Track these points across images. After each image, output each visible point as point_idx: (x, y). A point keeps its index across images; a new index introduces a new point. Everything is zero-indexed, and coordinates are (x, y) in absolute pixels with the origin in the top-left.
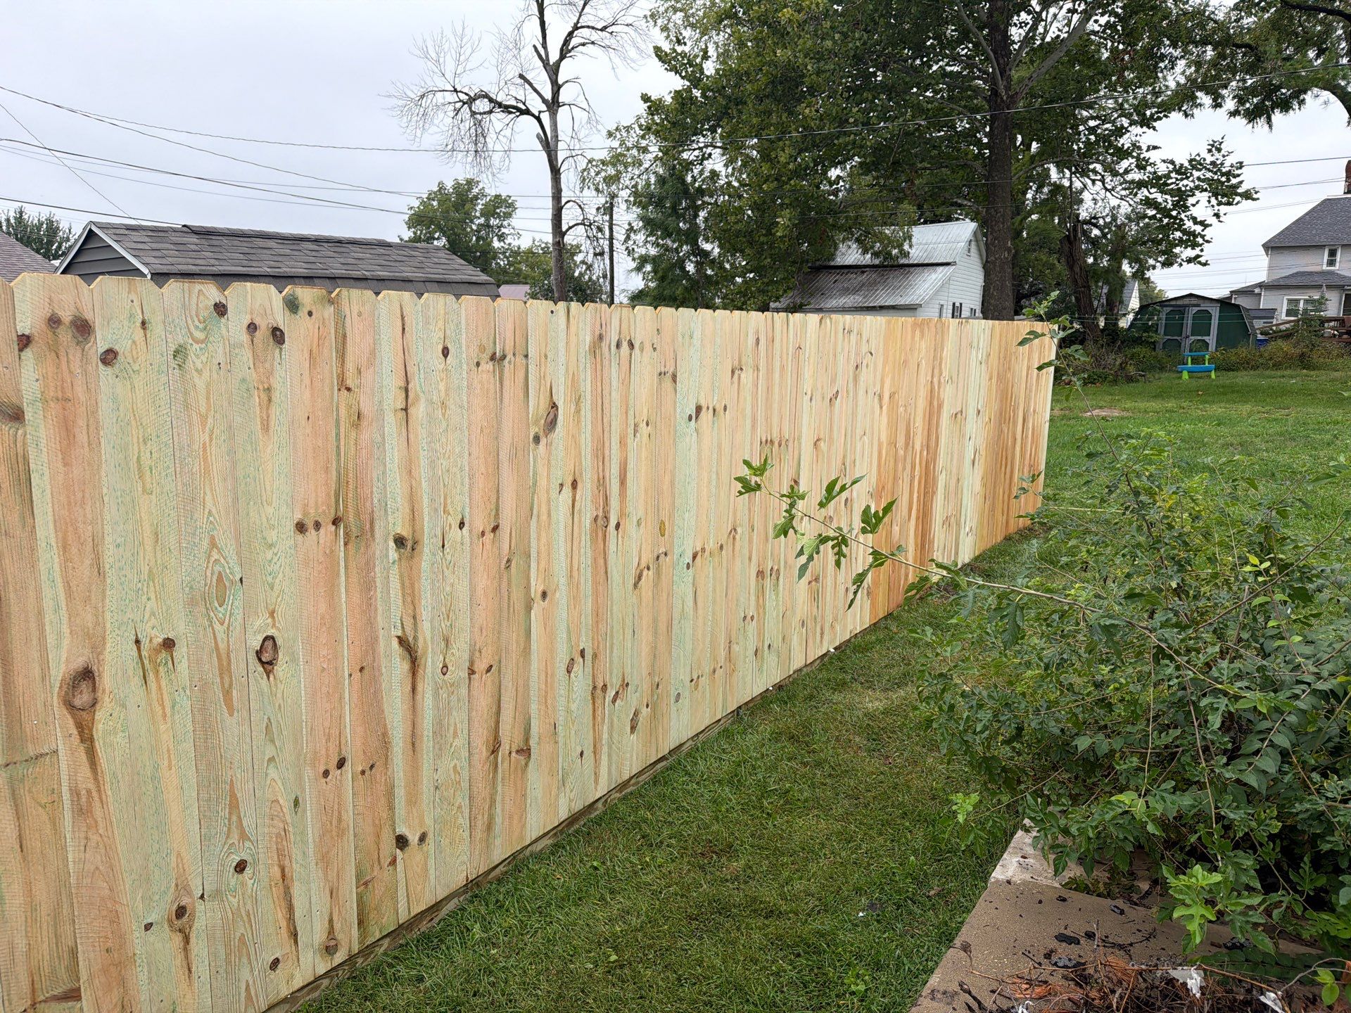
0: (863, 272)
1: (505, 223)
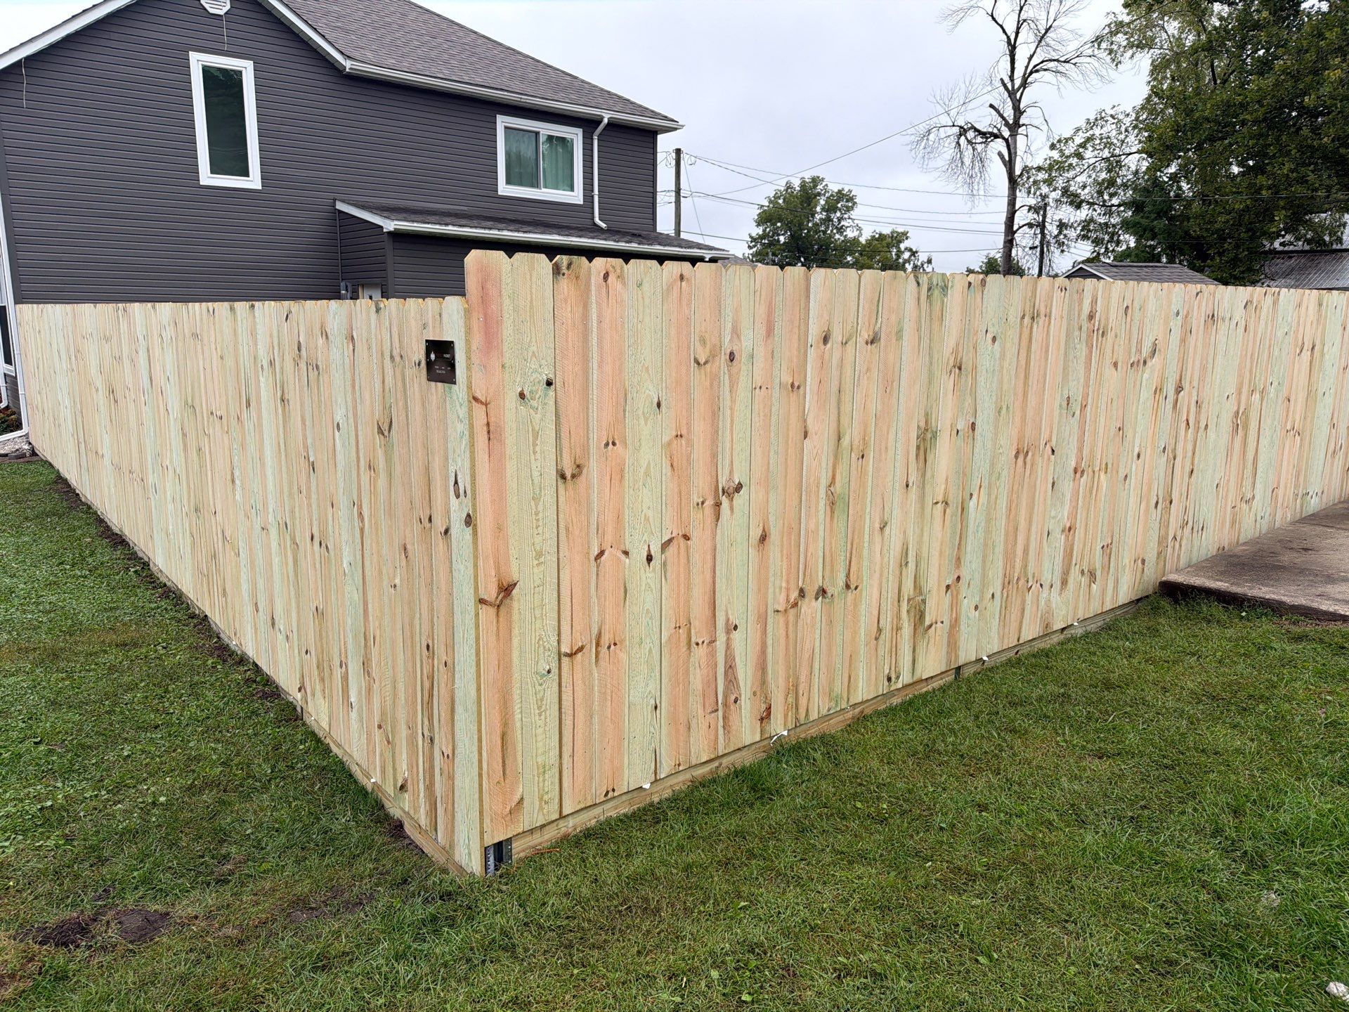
0: (1290, 258)
1: (846, 216)
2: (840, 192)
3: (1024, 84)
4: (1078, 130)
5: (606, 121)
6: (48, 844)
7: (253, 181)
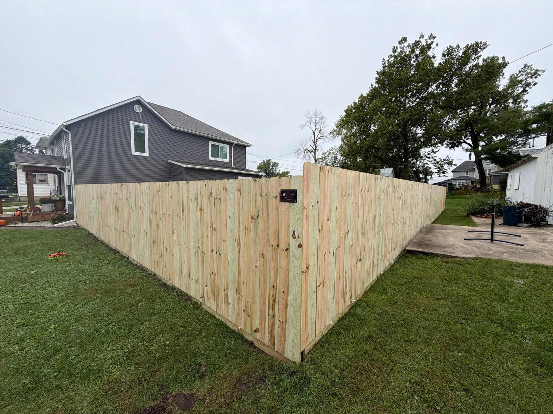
1: (277, 168)
2: (275, 163)
3: (317, 141)
4: (328, 151)
5: (235, 144)
6: (131, 368)
7: (147, 154)
